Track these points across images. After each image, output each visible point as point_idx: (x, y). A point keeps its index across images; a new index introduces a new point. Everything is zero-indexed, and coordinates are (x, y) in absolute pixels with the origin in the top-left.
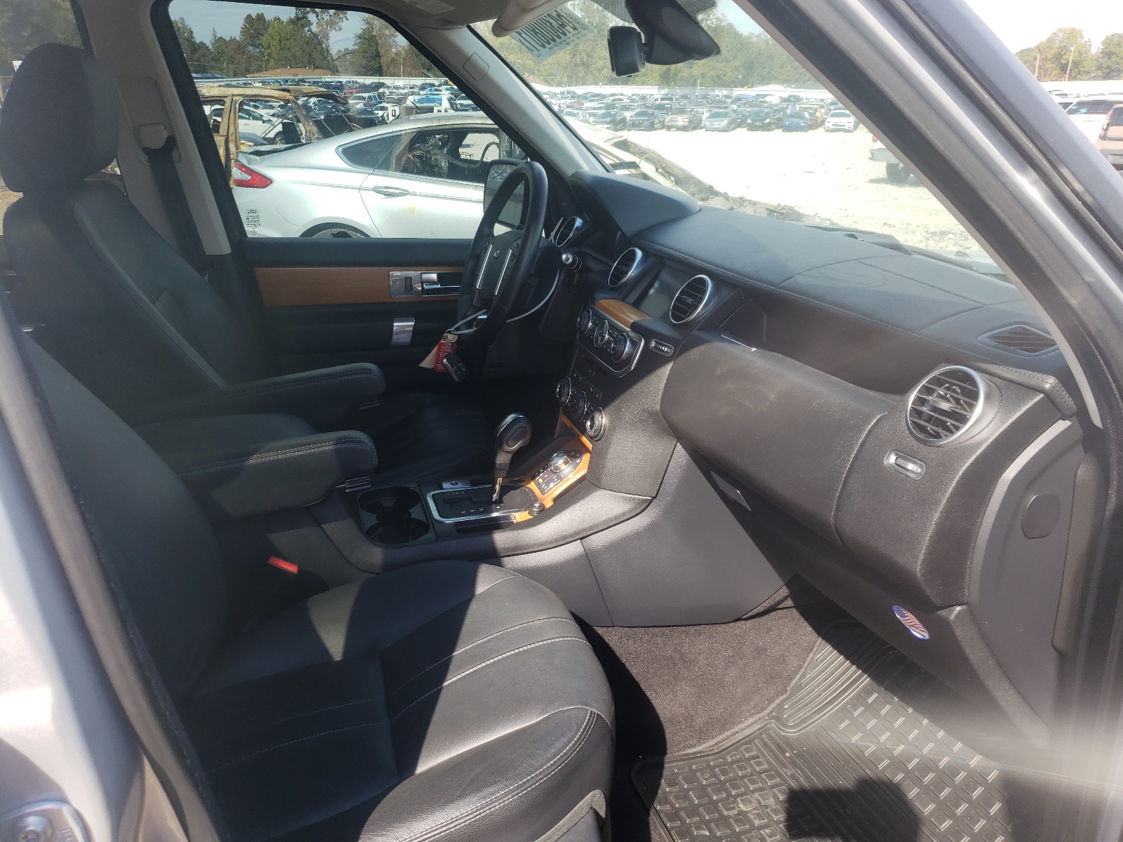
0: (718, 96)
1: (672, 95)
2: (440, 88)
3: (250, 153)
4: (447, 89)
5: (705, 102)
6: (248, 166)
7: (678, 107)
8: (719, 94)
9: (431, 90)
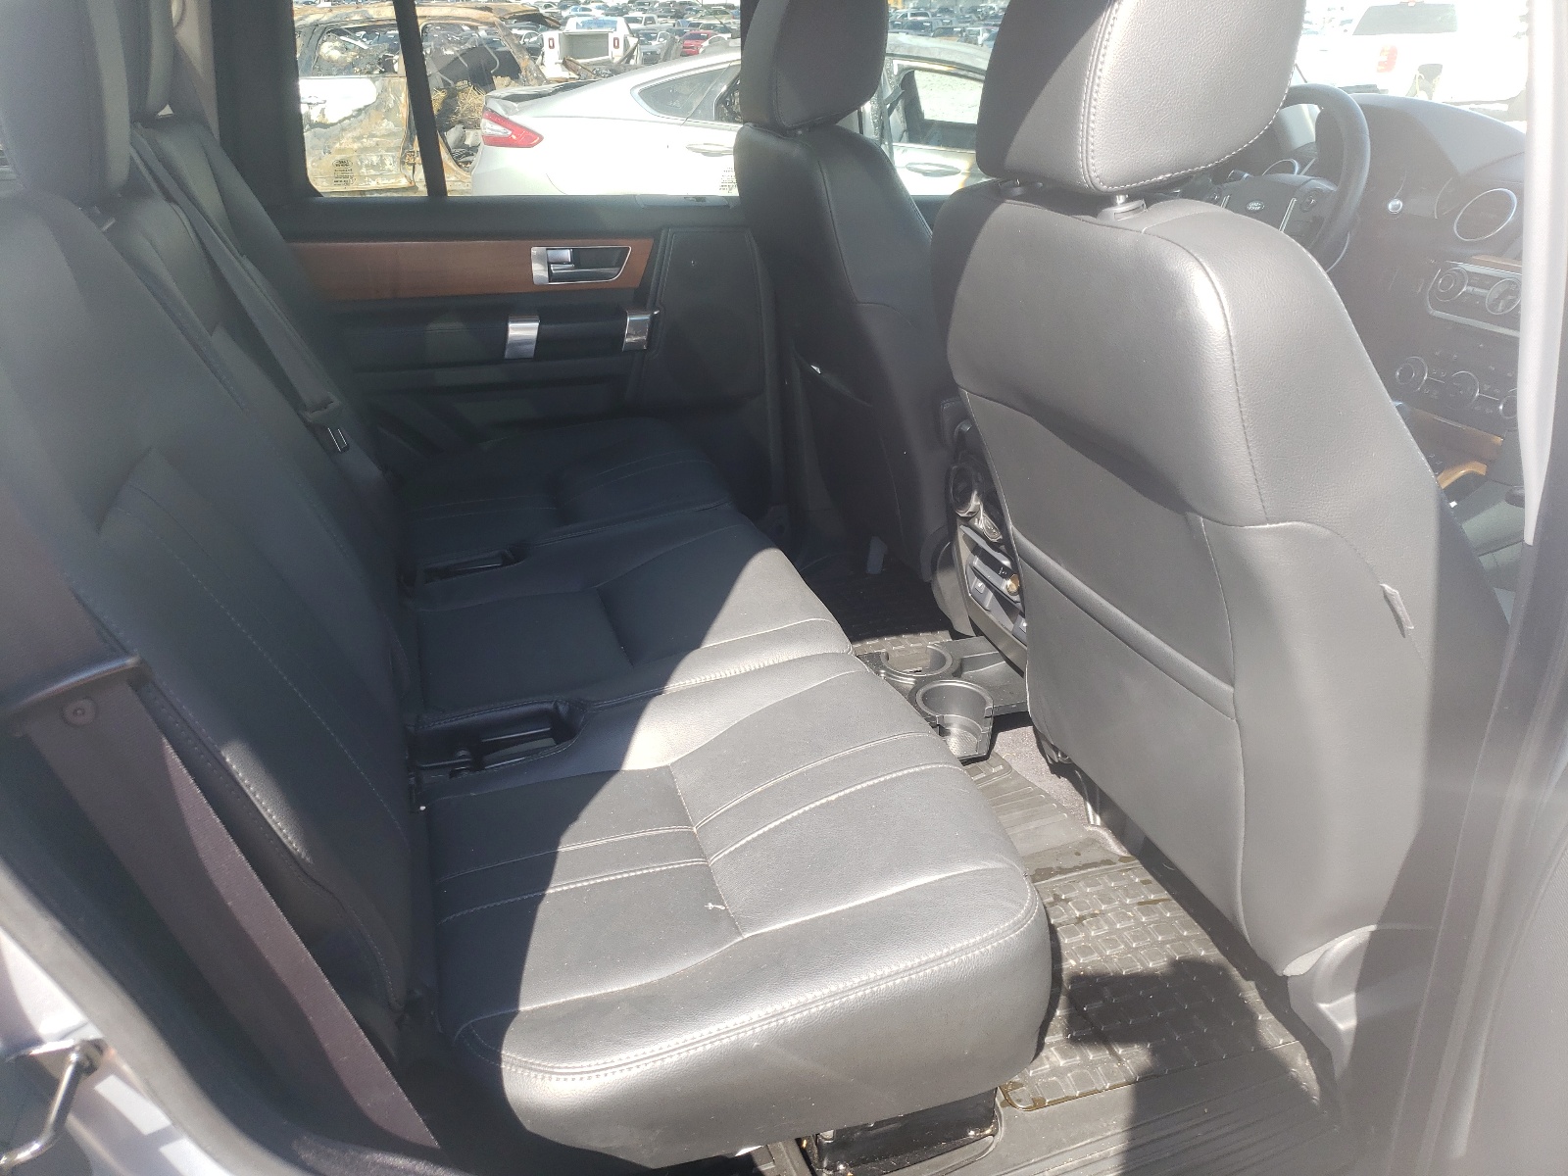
0: (992, 8)
1: (926, 9)
2: (588, 6)
3: (504, 99)
4: (599, 8)
5: (974, 17)
6: (506, 116)
7: (941, 25)
8: (994, 5)
9: (576, 10)
